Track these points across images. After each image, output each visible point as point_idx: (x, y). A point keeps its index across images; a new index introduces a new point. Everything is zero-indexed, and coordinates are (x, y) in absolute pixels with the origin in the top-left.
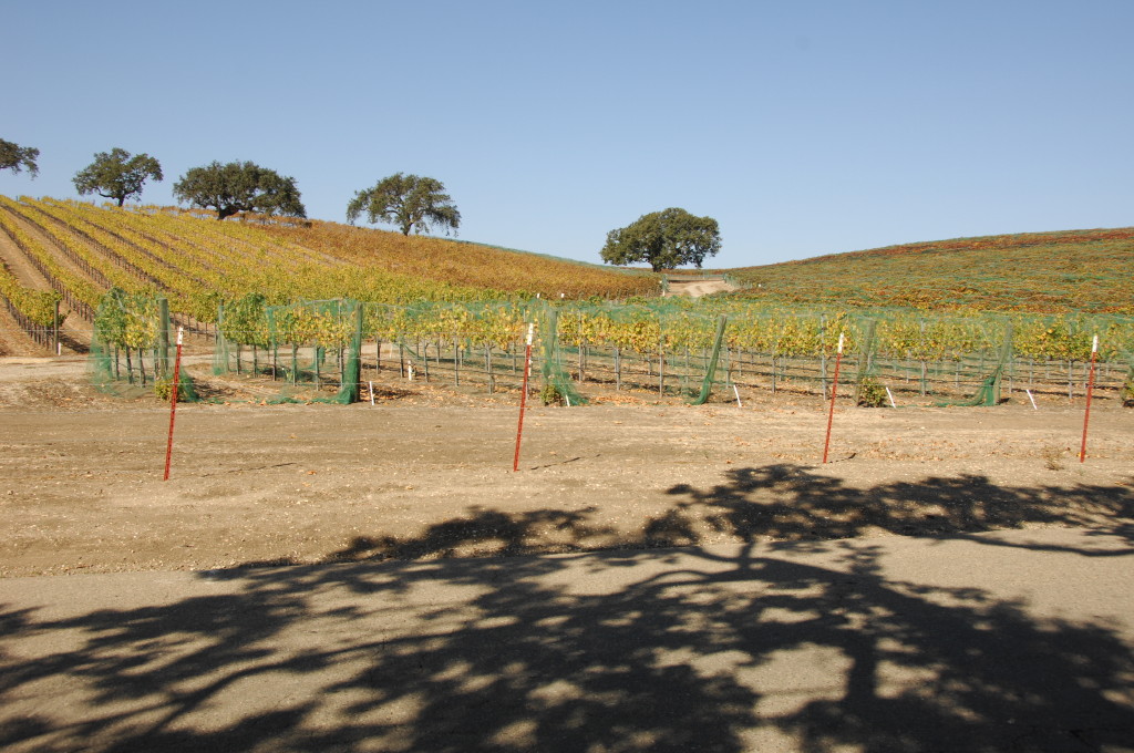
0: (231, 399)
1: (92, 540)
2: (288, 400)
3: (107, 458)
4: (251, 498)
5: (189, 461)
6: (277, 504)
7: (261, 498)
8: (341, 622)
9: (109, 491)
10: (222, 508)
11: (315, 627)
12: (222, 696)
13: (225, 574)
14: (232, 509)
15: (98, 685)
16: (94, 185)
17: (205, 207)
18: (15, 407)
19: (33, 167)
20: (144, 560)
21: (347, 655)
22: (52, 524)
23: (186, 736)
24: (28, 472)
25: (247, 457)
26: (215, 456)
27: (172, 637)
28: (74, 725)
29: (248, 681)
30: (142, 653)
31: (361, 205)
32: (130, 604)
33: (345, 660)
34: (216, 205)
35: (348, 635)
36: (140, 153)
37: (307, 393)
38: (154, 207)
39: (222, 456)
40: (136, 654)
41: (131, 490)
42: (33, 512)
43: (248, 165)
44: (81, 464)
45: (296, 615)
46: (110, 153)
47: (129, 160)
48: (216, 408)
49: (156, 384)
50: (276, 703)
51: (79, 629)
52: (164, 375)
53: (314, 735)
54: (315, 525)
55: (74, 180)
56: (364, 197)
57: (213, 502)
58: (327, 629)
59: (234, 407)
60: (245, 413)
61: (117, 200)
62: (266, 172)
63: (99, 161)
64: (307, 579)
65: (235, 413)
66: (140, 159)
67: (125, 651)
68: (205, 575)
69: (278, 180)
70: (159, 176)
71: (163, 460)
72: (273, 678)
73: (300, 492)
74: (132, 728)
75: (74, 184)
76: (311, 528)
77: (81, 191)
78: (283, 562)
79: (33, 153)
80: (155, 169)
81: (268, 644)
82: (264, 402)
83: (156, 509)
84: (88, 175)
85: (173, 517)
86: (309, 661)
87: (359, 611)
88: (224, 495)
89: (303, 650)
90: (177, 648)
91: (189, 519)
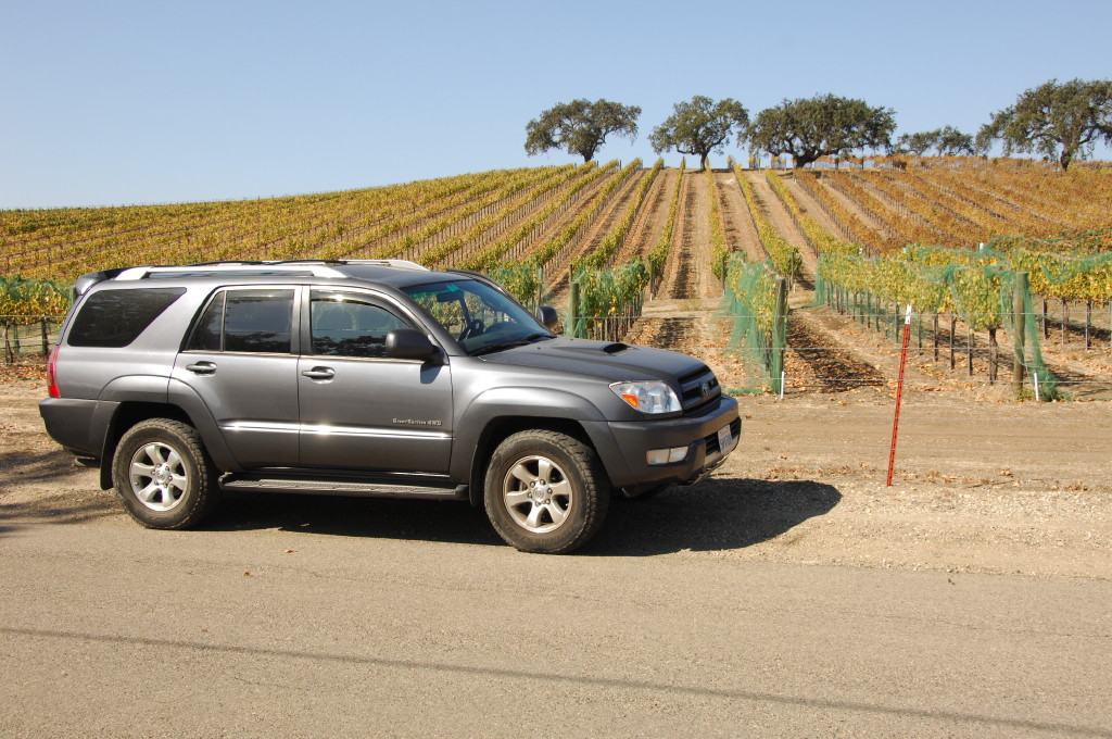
17: (778, 156)
19: (634, 127)
31: (995, 131)
34: (791, 151)
36: (725, 98)
46: (690, 101)
47: (711, 109)
56: (1002, 119)
62: (851, 104)
63: (679, 112)
66: (722, 104)
75: (649, 142)
77: (658, 149)
79: (635, 111)
84: (663, 131)
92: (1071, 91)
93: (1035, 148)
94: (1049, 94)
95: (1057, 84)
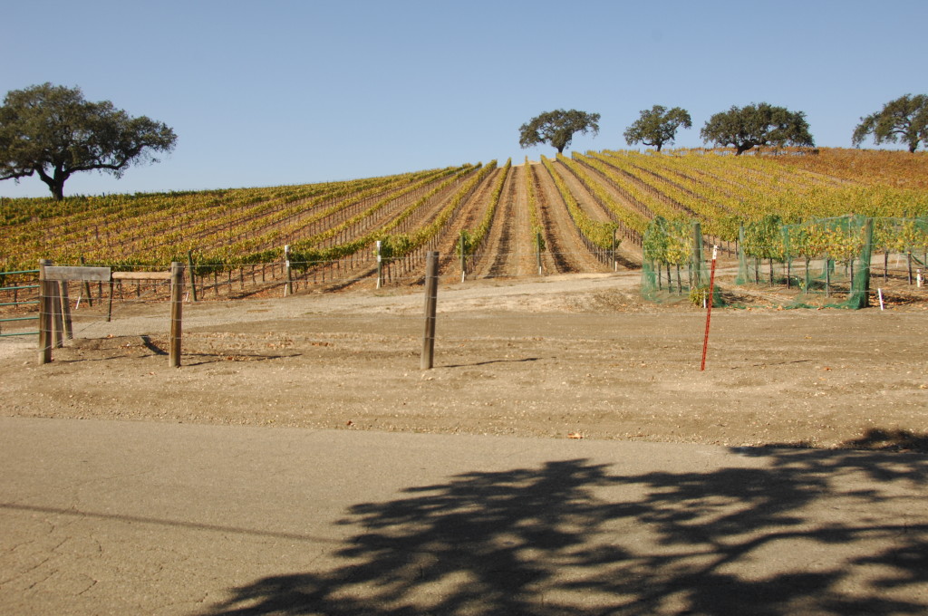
0: (751, 305)
1: (648, 415)
2: (802, 305)
3: (656, 352)
4: (775, 388)
5: (720, 355)
6: (797, 395)
7: (782, 389)
8: (862, 503)
9: (659, 377)
10: (749, 395)
11: (837, 504)
12: (757, 553)
13: (753, 451)
14: (758, 397)
15: (659, 531)
16: (639, 137)
17: (726, 145)
18: (587, 311)
19: (596, 128)
20: (687, 434)
21: (870, 533)
22: (618, 401)
23: (730, 580)
24: (600, 360)
25: (768, 353)
26: (742, 352)
27: (713, 499)
28: (644, 557)
29: (780, 544)
30: (691, 509)
31: (866, 129)
32: (679, 469)
33: (867, 538)
34: (735, 143)
35: (869, 515)
36: (675, 107)
37: (818, 299)
38: (684, 149)
39: (747, 352)
40: (686, 509)
41: (675, 378)
42: (605, 391)
43: (762, 106)
44: (637, 356)
45: (819, 492)
46: (651, 109)
47: (666, 113)
48: (739, 312)
49: (690, 293)
50: (805, 565)
51: (642, 485)
52: (697, 285)
53: (842, 600)
54: (832, 415)
55: (625, 134)
56: (870, 121)
57: (741, 390)
58: (848, 507)
59: (754, 312)
60: (765, 317)
61: (656, 147)
62: (777, 110)
63: (643, 117)
64: (827, 462)
65: (754, 317)
66: (673, 112)
67: (677, 506)
68: (736, 450)
69: (788, 115)
70: (688, 124)
71: (699, 354)
72: (802, 544)
73: (817, 386)
74: (687, 567)
75: (624, 138)
76: (828, 418)
77: (630, 142)
78: (803, 446)
79: (596, 117)
80: (685, 119)
81: (796, 514)
82: (780, 307)
83: (695, 394)
84: (634, 130)
85: (709, 401)
86: (834, 534)
87: (879, 495)
88: (750, 384)
89: (827, 523)
90: (718, 508)
91: (722, 403)
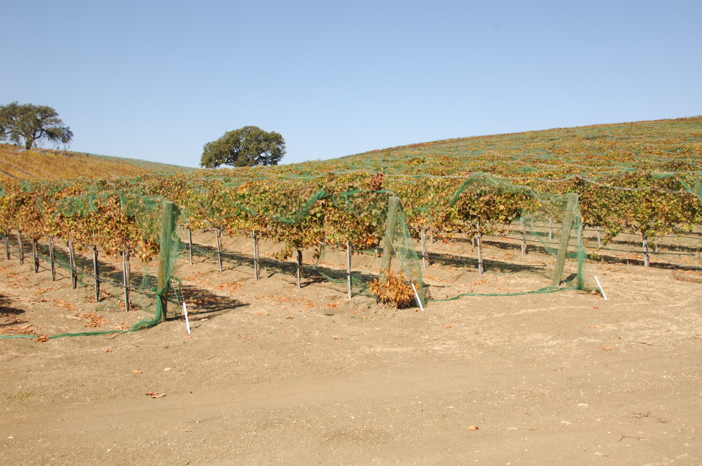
92: (27, 110)
93: (8, 138)
94: (14, 109)
95: (19, 104)
